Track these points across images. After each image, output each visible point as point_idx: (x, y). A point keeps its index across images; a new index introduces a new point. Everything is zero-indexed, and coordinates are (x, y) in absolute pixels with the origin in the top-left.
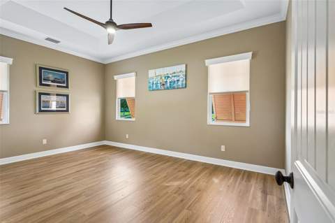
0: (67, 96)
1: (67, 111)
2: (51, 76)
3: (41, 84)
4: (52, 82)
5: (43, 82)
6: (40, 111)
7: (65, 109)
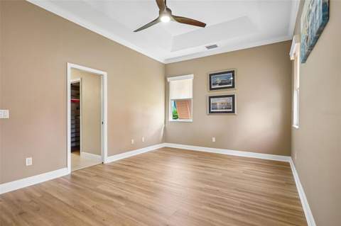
0: (233, 96)
1: (233, 112)
2: (219, 80)
3: (211, 89)
4: (220, 84)
5: (212, 87)
6: (210, 112)
7: (231, 110)
